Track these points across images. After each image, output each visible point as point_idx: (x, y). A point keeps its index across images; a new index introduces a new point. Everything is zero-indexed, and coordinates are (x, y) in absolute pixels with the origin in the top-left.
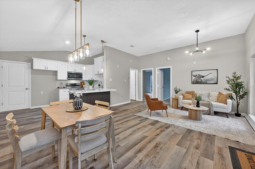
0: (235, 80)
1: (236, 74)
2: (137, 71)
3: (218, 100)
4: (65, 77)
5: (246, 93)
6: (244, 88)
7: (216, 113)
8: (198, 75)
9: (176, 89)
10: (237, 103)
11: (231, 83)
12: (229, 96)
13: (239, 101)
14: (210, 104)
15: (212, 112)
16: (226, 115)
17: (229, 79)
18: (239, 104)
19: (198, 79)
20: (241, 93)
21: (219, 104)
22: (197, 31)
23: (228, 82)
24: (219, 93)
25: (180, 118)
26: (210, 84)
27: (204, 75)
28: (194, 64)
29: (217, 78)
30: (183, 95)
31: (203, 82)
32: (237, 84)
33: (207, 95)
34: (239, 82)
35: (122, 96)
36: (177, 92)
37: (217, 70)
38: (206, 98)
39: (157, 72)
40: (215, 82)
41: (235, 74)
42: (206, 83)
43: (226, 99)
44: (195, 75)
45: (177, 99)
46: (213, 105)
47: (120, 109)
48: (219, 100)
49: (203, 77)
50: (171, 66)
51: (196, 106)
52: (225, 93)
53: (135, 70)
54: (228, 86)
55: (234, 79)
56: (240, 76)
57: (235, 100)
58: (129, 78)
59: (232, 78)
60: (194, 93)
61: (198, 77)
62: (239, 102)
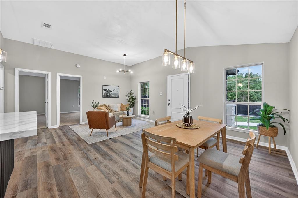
8: (107, 90)
22: (125, 55)
26: (115, 97)
29: (119, 93)
31: (111, 96)
37: (119, 87)
49: (111, 91)
50: (82, 76)
61: (107, 92)
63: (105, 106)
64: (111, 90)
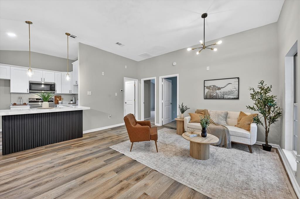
0: (263, 94)
1: (264, 85)
2: (137, 82)
3: (238, 124)
4: (25, 89)
5: (279, 113)
6: (275, 107)
7: (234, 145)
8: (212, 86)
9: (182, 107)
10: (266, 129)
11: (257, 97)
12: (254, 119)
13: (269, 126)
14: (226, 130)
15: (228, 143)
16: (249, 148)
17: (254, 91)
18: (269, 131)
19: (212, 92)
20: (272, 115)
21: (238, 131)
22: (204, 16)
23: (253, 96)
24: (241, 112)
25: (176, 154)
26: (228, 99)
27: (220, 87)
28: (207, 70)
29: (238, 90)
30: (190, 115)
31: (219, 97)
32: (265, 99)
33: (223, 115)
34: (268, 97)
35: (110, 117)
36: (183, 111)
37: (238, 78)
38: (221, 120)
39: (161, 83)
40: (235, 97)
41: (262, 84)
42: (223, 99)
43: (249, 122)
44: (209, 85)
45: (183, 121)
46: (230, 132)
47: (98, 137)
48: (240, 125)
49: (219, 89)
50: (178, 74)
51: (201, 135)
52: (249, 113)
53: (134, 80)
54: (252, 103)
55: (262, 92)
56: (270, 87)
57: (262, 124)
58: (122, 91)
59: (258, 90)
60: (206, 111)
61: (212, 90)
62: (269, 128)
63: (203, 113)
64: (218, 86)
